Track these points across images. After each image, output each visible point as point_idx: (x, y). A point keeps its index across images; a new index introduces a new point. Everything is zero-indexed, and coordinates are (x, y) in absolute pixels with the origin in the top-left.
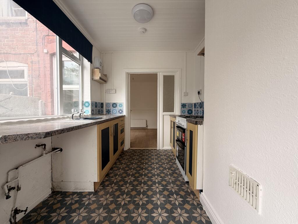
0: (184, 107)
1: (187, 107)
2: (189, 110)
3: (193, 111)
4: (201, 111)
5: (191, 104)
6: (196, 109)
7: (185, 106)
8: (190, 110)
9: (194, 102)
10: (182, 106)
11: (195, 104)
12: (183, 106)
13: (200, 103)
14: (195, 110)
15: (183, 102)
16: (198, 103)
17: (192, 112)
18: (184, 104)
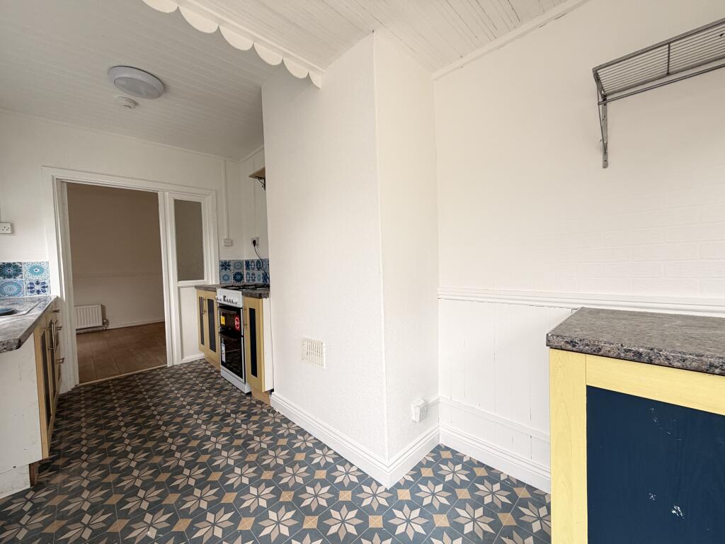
0: (226, 269)
1: (232, 268)
2: (235, 274)
3: (245, 276)
4: (259, 275)
5: (240, 262)
6: (251, 272)
7: (229, 266)
8: (238, 273)
9: (245, 258)
10: (222, 266)
11: (247, 263)
12: (225, 266)
13: (258, 262)
14: (248, 274)
15: (223, 259)
16: (253, 261)
17: (242, 277)
18: (225, 263)
